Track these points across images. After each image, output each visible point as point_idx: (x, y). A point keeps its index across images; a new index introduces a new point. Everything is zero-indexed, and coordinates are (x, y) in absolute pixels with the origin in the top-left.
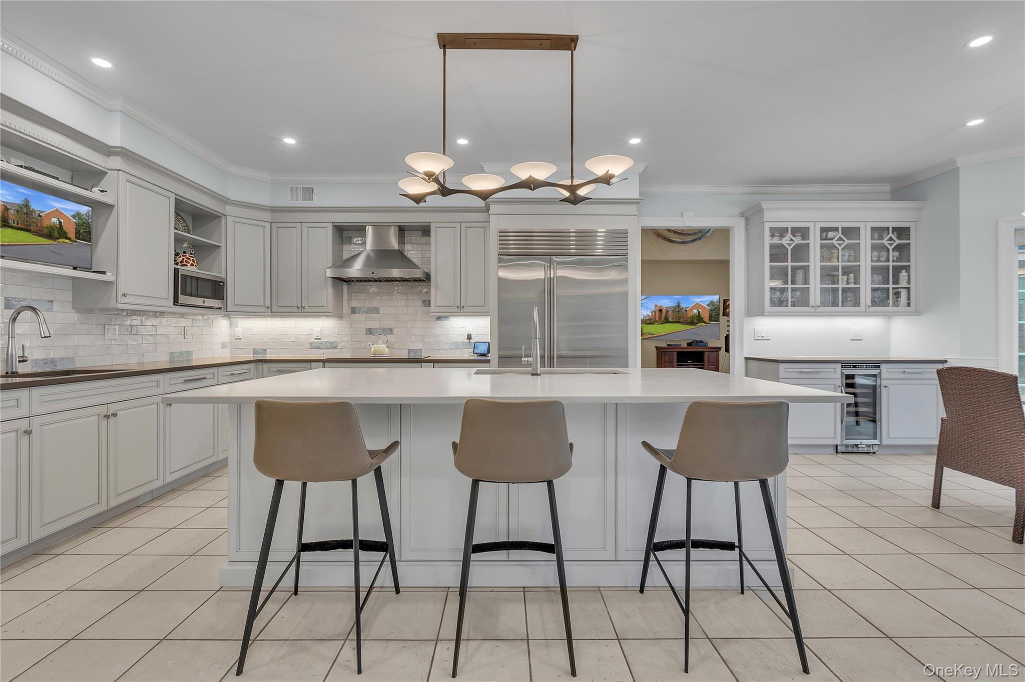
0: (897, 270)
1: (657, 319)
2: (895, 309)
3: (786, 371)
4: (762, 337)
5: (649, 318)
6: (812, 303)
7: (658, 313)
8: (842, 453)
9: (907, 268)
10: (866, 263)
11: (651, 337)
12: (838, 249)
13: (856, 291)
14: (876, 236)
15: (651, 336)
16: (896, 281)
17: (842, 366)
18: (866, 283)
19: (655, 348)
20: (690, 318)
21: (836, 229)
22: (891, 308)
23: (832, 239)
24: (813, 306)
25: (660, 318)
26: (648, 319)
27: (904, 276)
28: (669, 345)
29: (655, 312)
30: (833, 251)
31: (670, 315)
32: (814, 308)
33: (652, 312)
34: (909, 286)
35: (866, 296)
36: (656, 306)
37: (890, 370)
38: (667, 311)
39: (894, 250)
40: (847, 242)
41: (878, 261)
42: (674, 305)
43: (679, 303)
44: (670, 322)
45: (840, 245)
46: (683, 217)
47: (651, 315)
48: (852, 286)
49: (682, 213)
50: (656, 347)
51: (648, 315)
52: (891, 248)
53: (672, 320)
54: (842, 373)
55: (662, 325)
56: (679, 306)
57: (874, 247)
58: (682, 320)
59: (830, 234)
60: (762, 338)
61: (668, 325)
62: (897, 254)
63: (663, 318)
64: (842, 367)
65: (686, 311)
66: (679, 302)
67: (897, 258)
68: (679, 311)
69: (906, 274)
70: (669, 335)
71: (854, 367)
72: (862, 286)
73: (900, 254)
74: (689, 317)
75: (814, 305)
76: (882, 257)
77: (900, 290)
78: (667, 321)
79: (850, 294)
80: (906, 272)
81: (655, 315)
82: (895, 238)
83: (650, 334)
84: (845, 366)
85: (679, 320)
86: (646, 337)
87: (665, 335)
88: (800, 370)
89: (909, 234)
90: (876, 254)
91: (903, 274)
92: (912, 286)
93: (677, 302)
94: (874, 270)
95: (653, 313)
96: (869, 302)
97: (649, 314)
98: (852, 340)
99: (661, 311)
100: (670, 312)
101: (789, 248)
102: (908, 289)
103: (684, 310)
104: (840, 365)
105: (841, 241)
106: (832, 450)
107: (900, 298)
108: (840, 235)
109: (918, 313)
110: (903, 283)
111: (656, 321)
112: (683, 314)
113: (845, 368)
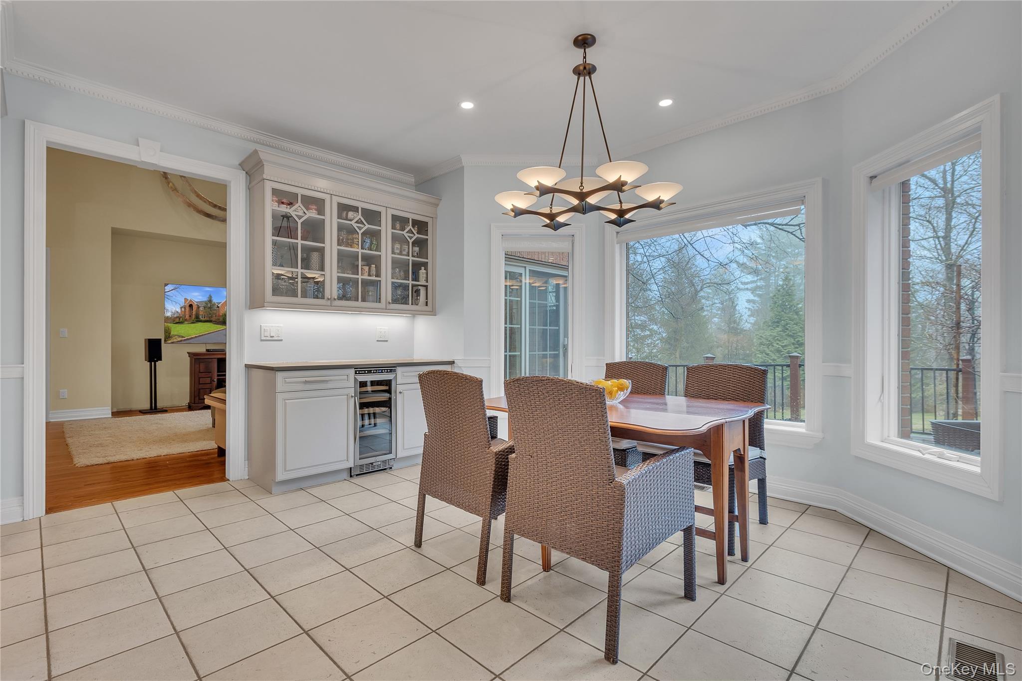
0: (417, 266)
1: (187, 317)
2: (414, 307)
3: (286, 382)
4: (271, 337)
5: (178, 315)
6: (327, 294)
7: (188, 309)
8: (357, 475)
9: (425, 265)
10: (386, 254)
11: (181, 341)
12: (358, 233)
13: (377, 284)
14: (398, 226)
15: (181, 339)
16: (416, 278)
17: (356, 371)
18: (387, 279)
19: (188, 355)
20: (222, 316)
21: (355, 209)
22: (409, 307)
23: (351, 220)
24: (328, 299)
25: (190, 316)
26: (177, 317)
27: (423, 273)
28: (208, 350)
29: (185, 308)
30: (354, 236)
31: (201, 313)
32: (329, 301)
33: (181, 308)
34: (426, 284)
35: (386, 291)
36: (186, 300)
37: (405, 374)
38: (198, 307)
39: (414, 243)
40: (367, 226)
41: (400, 254)
42: (205, 299)
43: (210, 297)
44: (201, 321)
45: (360, 228)
46: (138, 146)
47: (180, 311)
48: (374, 278)
49: (137, 141)
50: (188, 353)
51: (177, 312)
52: (411, 241)
53: (203, 319)
54: (356, 379)
55: (193, 325)
56: (210, 301)
57: (395, 238)
58: (213, 319)
59: (351, 214)
60: (271, 339)
61: (200, 324)
62: (417, 249)
63: (194, 317)
64: (356, 373)
65: (218, 307)
66: (210, 295)
67: (417, 254)
68: (210, 308)
69: (425, 271)
70: (200, 338)
71: (370, 372)
72: (383, 279)
73: (419, 249)
74: (221, 314)
75: (329, 297)
76: (404, 250)
77: (420, 287)
78: (198, 320)
79: (371, 288)
80: (425, 270)
81: (185, 311)
82: (415, 232)
83: (179, 336)
84: (359, 371)
85: (211, 319)
86: (175, 340)
87: (196, 337)
88: (305, 379)
89: (427, 230)
90: (397, 246)
91: (422, 271)
92: (429, 284)
93: (208, 296)
94: (395, 263)
95: (183, 309)
96: (390, 299)
97: (177, 310)
98: (378, 341)
99: (191, 306)
100: (201, 309)
101: (300, 222)
102: (426, 287)
103: (216, 306)
104: (353, 371)
105: (362, 224)
106: (346, 475)
107: (420, 296)
108: (360, 216)
109: (433, 313)
110: (422, 282)
111: (186, 320)
112: (215, 312)
113: (359, 373)
